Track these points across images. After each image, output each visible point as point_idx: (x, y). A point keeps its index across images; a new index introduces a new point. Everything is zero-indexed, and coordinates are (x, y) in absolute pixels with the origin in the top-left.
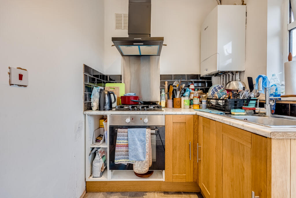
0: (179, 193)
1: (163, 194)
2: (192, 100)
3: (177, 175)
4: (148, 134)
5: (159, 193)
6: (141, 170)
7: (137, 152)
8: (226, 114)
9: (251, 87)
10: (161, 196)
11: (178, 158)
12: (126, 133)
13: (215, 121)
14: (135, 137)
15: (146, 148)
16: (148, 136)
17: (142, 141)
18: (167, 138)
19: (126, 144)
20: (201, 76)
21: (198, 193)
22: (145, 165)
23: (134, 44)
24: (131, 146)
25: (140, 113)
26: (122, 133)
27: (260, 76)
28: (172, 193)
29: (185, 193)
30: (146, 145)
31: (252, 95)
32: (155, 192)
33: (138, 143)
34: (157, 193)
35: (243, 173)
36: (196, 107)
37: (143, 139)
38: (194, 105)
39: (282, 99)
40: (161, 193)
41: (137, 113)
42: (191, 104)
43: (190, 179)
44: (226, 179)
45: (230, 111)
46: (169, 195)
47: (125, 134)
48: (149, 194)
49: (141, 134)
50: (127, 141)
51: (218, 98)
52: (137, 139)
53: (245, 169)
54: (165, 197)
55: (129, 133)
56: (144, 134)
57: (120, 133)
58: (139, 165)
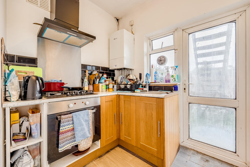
0: (108, 152)
1: (99, 159)
2: (108, 85)
3: (108, 139)
4: (91, 114)
5: (96, 160)
6: (86, 146)
7: (85, 131)
8: (133, 92)
9: (140, 78)
10: (98, 160)
11: (108, 126)
12: (71, 117)
13: (134, 96)
14: (81, 119)
15: (90, 126)
16: (90, 115)
17: (86, 121)
18: (102, 114)
19: (71, 128)
20: (110, 69)
21: (118, 145)
22: (90, 140)
23: (68, 33)
24: (78, 129)
25: (82, 97)
26: (67, 119)
27: (147, 74)
28: (104, 154)
29: (111, 149)
30: (90, 123)
31: (141, 82)
32: (92, 161)
33: (84, 123)
34: (94, 160)
35: (152, 116)
36: (111, 90)
37: (87, 119)
38: (110, 88)
39: (151, 84)
40: (97, 159)
41: (79, 97)
42: (107, 88)
43: (115, 138)
44: (142, 124)
45: (134, 91)
46: (103, 157)
47: (70, 119)
48: (89, 165)
49: (85, 115)
50: (72, 125)
51: (126, 84)
52: (82, 120)
53: (153, 114)
54: (101, 159)
55: (74, 117)
56: (88, 115)
57: (64, 119)
58: (85, 143)
